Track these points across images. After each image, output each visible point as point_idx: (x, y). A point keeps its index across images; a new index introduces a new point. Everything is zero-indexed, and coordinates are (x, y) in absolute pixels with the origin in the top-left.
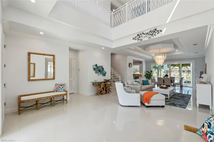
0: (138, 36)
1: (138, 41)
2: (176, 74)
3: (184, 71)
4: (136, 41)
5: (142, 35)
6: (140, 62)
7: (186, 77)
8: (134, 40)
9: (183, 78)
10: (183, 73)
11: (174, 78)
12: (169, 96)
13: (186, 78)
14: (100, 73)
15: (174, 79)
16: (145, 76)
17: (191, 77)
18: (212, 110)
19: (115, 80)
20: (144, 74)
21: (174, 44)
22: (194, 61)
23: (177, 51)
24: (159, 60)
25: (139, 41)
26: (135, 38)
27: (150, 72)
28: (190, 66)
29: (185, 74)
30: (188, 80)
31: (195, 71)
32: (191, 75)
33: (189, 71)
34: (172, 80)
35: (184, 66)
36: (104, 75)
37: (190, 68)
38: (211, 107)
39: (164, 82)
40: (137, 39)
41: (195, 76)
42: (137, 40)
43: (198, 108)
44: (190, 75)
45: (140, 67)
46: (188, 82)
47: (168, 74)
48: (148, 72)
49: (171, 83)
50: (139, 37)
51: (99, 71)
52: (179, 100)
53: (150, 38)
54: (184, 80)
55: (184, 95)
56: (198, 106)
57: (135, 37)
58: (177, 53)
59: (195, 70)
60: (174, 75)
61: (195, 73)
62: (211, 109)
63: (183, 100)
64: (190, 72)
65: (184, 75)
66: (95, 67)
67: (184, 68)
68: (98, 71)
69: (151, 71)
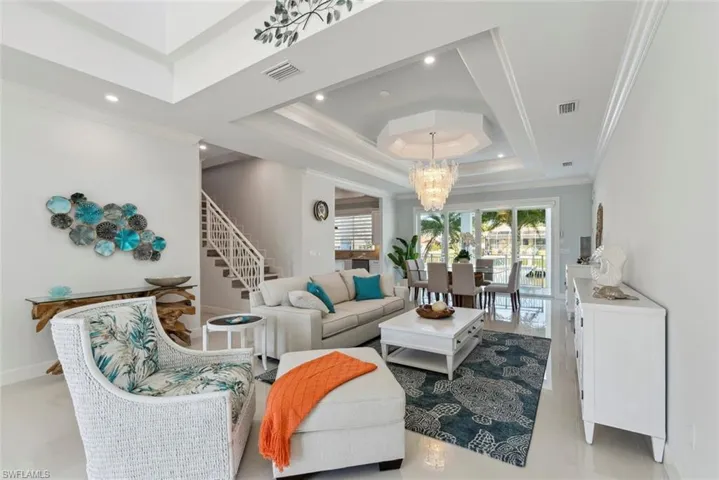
0: (280, 17)
1: (278, 45)
2: (504, 251)
3: (526, 242)
4: (269, 49)
5: (295, 9)
6: (373, 203)
7: (533, 259)
8: (260, 42)
9: (521, 263)
10: (522, 248)
11: (490, 263)
12: (450, 360)
13: (533, 263)
14: (112, 245)
15: (491, 267)
16: (390, 256)
17: (548, 258)
18: (666, 460)
19: (242, 279)
20: (386, 248)
21: (485, 117)
22: (557, 199)
23: (501, 156)
24: (431, 190)
25: (284, 45)
26: (263, 28)
27: (409, 242)
28: (544, 222)
29: (530, 250)
30: (539, 269)
31: (562, 235)
32: (546, 253)
33: (540, 242)
34: (481, 273)
35: (527, 222)
36: (151, 252)
37: (544, 229)
38: (658, 447)
39: (451, 283)
40: (274, 31)
41: (561, 255)
42: (275, 41)
43: (590, 451)
44: (542, 252)
45: (373, 220)
46: (539, 275)
47: (471, 249)
48: (404, 242)
49: (478, 285)
50: (285, 21)
51: (106, 232)
52: (497, 377)
53: (334, 21)
54: (526, 268)
55: (522, 344)
56: (589, 438)
57: (267, 24)
58: (502, 168)
59: (561, 233)
60: (500, 252)
61: (561, 246)
62: (658, 457)
63: (517, 380)
64: (544, 243)
65: (527, 253)
66: (65, 208)
67: (527, 231)
68: (93, 235)
69: (415, 239)
